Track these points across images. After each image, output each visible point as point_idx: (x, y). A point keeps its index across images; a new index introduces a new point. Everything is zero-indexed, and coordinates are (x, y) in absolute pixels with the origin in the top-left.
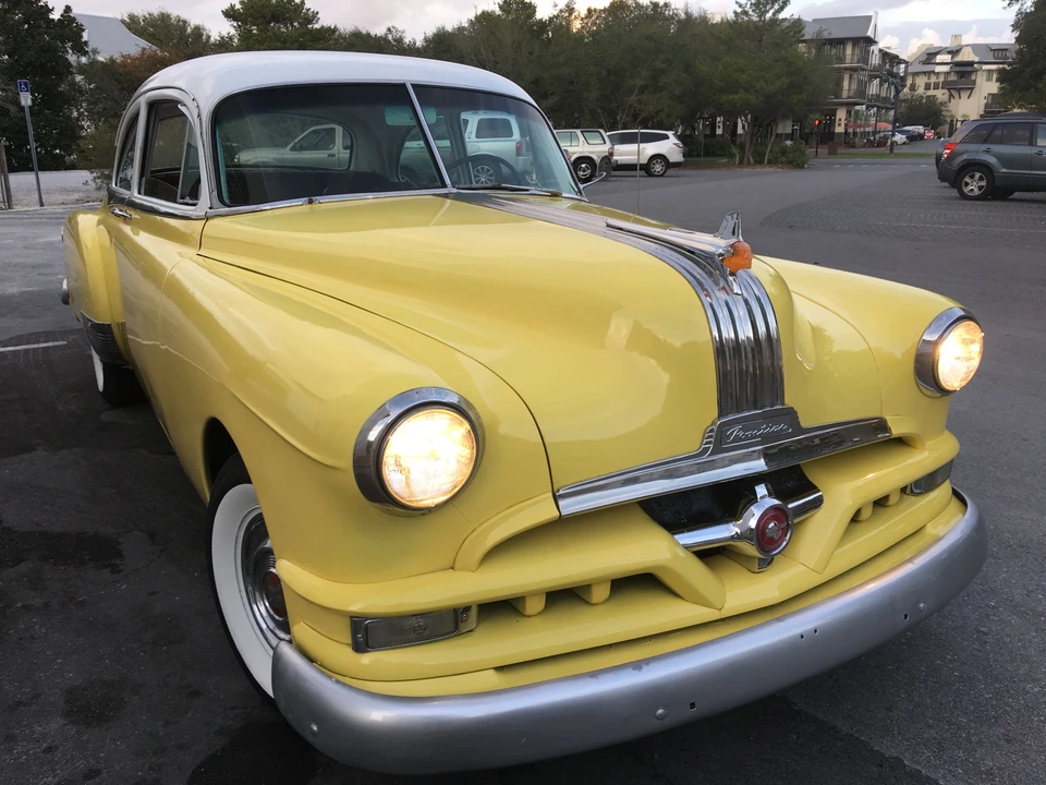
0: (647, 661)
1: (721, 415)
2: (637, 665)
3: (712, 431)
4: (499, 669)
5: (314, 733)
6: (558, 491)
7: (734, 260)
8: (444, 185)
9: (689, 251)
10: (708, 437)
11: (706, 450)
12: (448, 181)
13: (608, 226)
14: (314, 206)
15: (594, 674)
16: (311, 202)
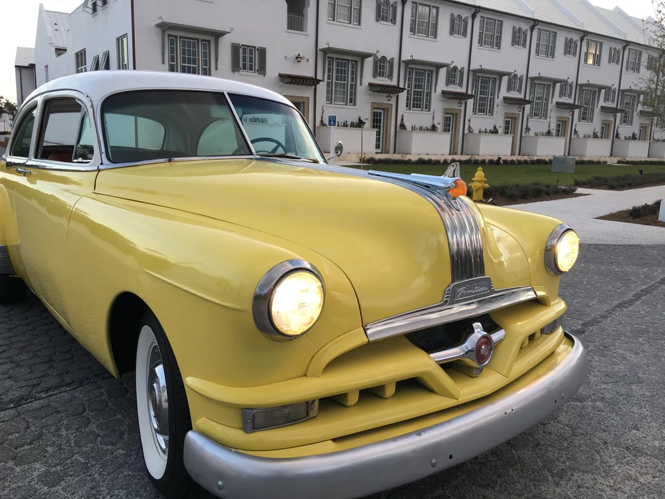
0: (424, 430)
1: (453, 281)
2: (418, 433)
3: (449, 290)
4: (335, 440)
5: (220, 488)
6: (366, 326)
7: (455, 190)
8: (252, 154)
9: (426, 186)
10: (448, 294)
11: (446, 301)
12: (254, 151)
13: (369, 174)
14: (172, 163)
15: (395, 439)
16: (170, 161)
